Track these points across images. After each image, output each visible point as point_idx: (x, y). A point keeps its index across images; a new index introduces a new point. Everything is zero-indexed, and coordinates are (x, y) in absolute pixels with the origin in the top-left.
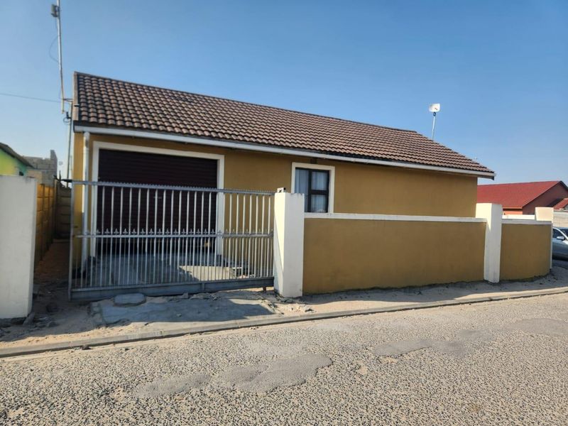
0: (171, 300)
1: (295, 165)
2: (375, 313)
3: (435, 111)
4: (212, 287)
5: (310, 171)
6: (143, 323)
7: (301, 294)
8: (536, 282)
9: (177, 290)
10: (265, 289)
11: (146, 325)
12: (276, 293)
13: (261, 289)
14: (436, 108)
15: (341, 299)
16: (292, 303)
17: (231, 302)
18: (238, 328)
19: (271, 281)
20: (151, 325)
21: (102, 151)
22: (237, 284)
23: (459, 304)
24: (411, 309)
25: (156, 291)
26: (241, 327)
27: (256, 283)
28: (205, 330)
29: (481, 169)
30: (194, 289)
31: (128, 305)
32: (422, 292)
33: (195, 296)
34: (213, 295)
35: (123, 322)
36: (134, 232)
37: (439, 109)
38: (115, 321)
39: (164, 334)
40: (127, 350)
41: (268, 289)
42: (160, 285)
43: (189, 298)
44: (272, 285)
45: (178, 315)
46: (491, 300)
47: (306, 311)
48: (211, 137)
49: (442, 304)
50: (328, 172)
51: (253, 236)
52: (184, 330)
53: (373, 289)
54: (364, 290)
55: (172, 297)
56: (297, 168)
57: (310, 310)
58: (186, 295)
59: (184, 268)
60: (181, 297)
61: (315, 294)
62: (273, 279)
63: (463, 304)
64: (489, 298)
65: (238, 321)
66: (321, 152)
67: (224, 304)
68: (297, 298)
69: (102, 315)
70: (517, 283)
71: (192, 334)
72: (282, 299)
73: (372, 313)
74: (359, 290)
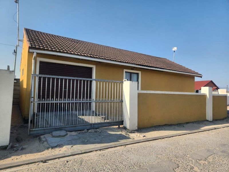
0: (79, 133)
1: (125, 70)
2: (173, 136)
3: (174, 50)
4: (96, 126)
5: (131, 73)
6: (70, 146)
7: (137, 128)
8: (225, 120)
9: (80, 128)
10: (119, 126)
11: (72, 147)
12: (125, 128)
13: (117, 127)
14: (175, 49)
15: (154, 130)
16: (134, 133)
17: (108, 133)
18: (117, 147)
19: (122, 122)
20: (75, 146)
21: (41, 62)
22: (107, 125)
23: (204, 131)
24: (187, 134)
25: (71, 129)
26: (118, 146)
27: (115, 123)
28: (102, 148)
29: (196, 73)
30: (88, 127)
31: (59, 136)
32: (184, 126)
33: (90, 131)
34: (98, 130)
35: (60, 146)
36: (61, 100)
37: (176, 50)
38: (56, 145)
39: (83, 152)
40: (67, 162)
41: (121, 126)
42: (73, 126)
43: (88, 132)
44: (122, 124)
45: (86, 141)
46: (216, 129)
47: (143, 137)
48: (91, 57)
49: (198, 131)
50: (138, 74)
51: (114, 101)
52: (92, 149)
53: (165, 125)
54: (162, 126)
55: (79, 132)
56: (126, 72)
57: (145, 136)
58: (86, 130)
59: (80, 117)
60: (83, 131)
61: (142, 128)
62: (123, 121)
63: (206, 131)
64: (215, 128)
65: (116, 143)
66: (137, 65)
67: (105, 135)
68: (135, 130)
69: (47, 143)
70: (219, 121)
71: (96, 151)
72: (130, 131)
73: (172, 137)
74: (160, 126)
